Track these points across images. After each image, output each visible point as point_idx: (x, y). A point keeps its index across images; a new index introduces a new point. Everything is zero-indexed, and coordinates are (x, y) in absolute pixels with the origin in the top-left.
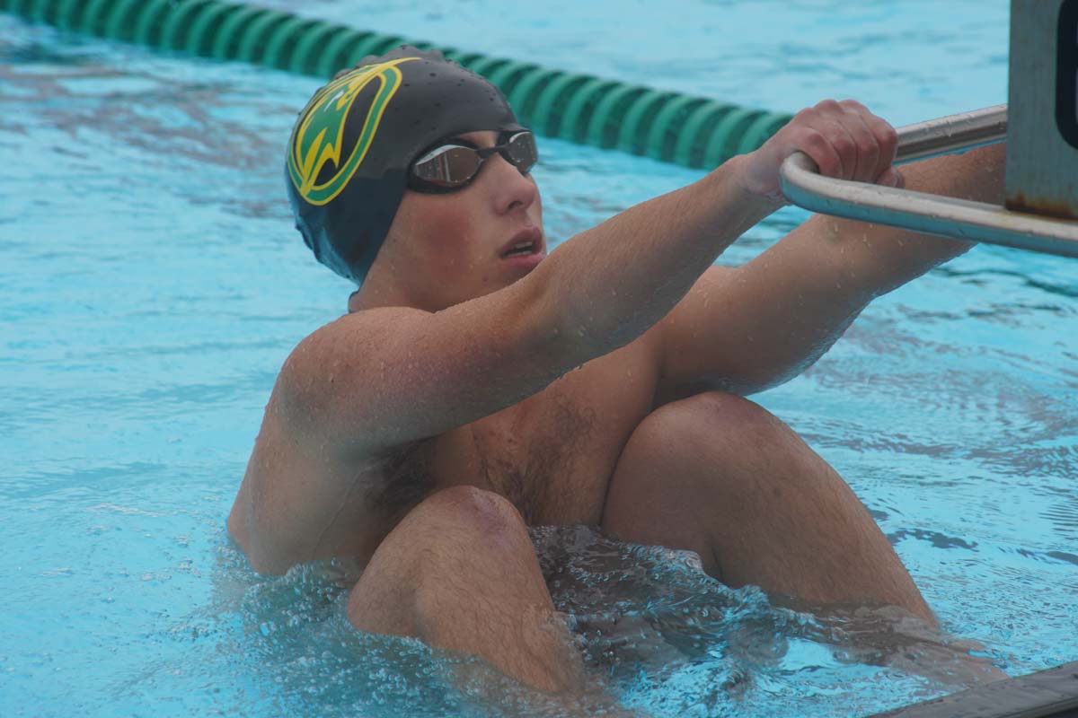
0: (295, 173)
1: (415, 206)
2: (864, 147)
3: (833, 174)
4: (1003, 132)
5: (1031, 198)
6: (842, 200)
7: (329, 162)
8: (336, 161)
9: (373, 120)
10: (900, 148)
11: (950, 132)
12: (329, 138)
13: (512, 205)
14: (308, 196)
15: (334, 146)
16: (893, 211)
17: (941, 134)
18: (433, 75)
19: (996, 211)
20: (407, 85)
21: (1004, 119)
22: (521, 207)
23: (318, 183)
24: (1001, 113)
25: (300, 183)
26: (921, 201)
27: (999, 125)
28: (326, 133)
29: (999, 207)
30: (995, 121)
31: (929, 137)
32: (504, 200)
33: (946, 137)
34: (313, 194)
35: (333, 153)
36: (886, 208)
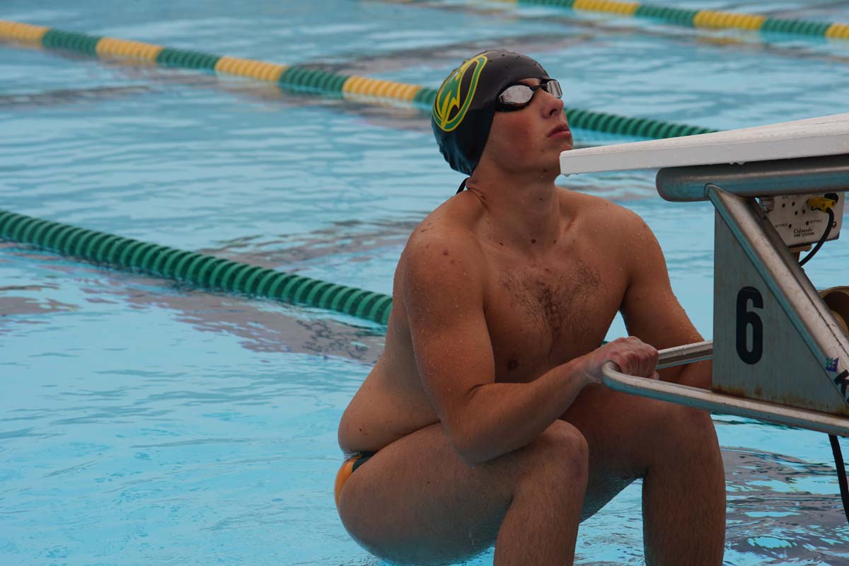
0: (437, 118)
1: (501, 118)
2: (642, 357)
3: (628, 372)
4: (712, 353)
5: (725, 387)
6: (631, 386)
7: (455, 106)
8: (458, 106)
9: (475, 80)
10: (660, 360)
11: (684, 353)
12: (454, 95)
13: (551, 113)
14: (445, 128)
15: (456, 98)
16: (657, 392)
17: (680, 354)
18: (503, 55)
19: (709, 393)
20: (490, 61)
21: (711, 347)
22: (557, 112)
23: (449, 119)
24: (709, 344)
25: (440, 122)
26: (671, 387)
27: (709, 350)
28: (452, 93)
29: (709, 391)
30: (706, 348)
31: (674, 355)
32: (548, 110)
33: (683, 356)
34: (448, 126)
35: (456, 102)
36: (654, 390)
